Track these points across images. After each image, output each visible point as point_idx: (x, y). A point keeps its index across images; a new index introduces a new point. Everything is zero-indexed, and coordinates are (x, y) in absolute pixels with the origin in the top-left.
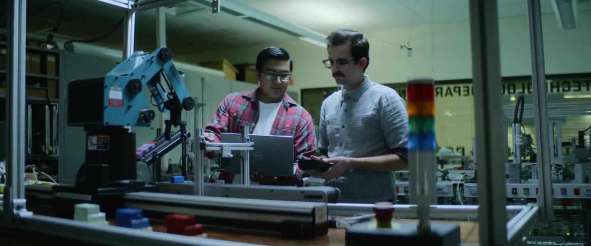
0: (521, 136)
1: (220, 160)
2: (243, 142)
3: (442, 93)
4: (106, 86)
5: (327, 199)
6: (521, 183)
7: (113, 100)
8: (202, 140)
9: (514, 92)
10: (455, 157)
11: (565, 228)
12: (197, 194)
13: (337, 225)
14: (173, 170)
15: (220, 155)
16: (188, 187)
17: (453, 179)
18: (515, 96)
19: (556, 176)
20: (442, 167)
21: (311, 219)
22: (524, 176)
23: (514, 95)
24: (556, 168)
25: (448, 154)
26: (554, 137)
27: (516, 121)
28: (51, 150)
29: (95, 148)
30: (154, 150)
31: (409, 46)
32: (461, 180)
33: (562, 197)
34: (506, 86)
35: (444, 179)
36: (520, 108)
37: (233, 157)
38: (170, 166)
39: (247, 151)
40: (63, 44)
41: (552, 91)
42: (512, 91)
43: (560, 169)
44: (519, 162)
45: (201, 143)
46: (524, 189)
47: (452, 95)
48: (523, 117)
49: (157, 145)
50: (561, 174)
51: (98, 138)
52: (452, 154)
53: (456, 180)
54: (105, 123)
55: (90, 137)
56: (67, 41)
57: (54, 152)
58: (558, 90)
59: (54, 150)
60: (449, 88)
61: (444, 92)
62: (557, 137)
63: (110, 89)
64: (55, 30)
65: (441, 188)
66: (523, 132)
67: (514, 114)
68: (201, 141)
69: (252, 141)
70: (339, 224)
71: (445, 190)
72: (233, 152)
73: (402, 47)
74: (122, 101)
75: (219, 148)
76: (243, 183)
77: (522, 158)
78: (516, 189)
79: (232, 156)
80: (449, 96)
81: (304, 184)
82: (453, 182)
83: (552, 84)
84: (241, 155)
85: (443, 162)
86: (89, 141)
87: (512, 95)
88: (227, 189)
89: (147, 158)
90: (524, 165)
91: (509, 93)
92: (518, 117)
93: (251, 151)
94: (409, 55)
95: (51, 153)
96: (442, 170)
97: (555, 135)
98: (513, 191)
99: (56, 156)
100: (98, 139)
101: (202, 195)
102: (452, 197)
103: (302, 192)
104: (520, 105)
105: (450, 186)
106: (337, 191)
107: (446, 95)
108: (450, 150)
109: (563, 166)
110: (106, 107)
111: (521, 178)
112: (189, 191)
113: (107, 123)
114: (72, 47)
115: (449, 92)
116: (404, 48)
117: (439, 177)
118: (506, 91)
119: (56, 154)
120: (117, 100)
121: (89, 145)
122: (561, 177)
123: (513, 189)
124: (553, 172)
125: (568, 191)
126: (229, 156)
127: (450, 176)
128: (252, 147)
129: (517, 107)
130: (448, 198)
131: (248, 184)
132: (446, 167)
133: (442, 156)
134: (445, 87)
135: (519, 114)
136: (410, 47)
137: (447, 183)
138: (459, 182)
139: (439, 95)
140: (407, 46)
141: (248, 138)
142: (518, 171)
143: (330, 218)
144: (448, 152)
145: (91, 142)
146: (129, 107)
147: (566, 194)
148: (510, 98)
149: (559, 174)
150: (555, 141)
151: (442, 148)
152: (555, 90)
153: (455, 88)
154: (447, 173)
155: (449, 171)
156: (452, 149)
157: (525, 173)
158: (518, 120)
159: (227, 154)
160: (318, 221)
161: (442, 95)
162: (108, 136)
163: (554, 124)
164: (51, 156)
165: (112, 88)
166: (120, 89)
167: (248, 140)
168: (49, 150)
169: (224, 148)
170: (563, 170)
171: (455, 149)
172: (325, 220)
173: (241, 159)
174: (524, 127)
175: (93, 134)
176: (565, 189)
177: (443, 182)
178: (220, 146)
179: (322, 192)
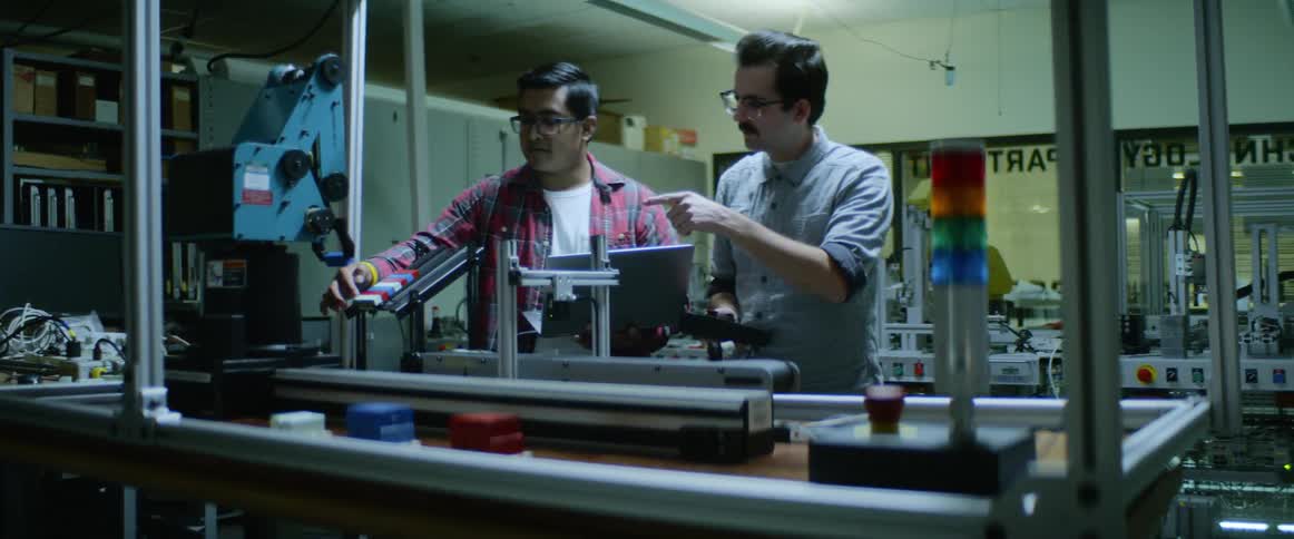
0: (1189, 257)
1: (551, 306)
2: (596, 269)
3: (1020, 162)
4: (238, 165)
5: (771, 386)
6: (1186, 357)
7: (250, 191)
8: (514, 265)
9: (1181, 163)
10: (1048, 302)
11: (1281, 453)
12: (504, 376)
13: (792, 436)
14: (442, 330)
15: (551, 296)
16: (483, 362)
17: (1039, 348)
18: (1182, 171)
19: (1263, 343)
20: (1020, 324)
21: (738, 424)
22: (1195, 343)
23: (1180, 168)
24: (1263, 326)
25: (1033, 296)
26: (1261, 259)
27: (1177, 226)
28: (184, 289)
29: (220, 284)
30: (412, 287)
31: (947, 61)
32: (1058, 351)
33: (1276, 388)
34: (1164, 148)
35: (1020, 348)
36: (1187, 196)
37: (578, 300)
38: (436, 321)
39: (605, 287)
40: (206, 62)
41: (1266, 159)
42: (1176, 158)
43: (1272, 330)
44: (1183, 313)
45: (510, 273)
46: (1194, 370)
47: (1043, 167)
48: (1195, 216)
49: (417, 276)
50: (1274, 339)
51: (225, 265)
52: (1043, 297)
53: (1046, 351)
54: (236, 236)
55: (212, 263)
56: (212, 56)
57: (191, 295)
58: (1280, 159)
59: (191, 289)
60: (1036, 153)
61: (1026, 162)
62: (1267, 260)
63: (244, 171)
64: (188, 33)
65: (1015, 366)
66: (1193, 248)
67: (1173, 210)
68: (512, 268)
69: (614, 267)
70: (797, 434)
71: (1024, 372)
72: (576, 290)
73: (932, 64)
74: (270, 194)
75: (548, 282)
76: (598, 354)
77: (1192, 306)
78: (1174, 370)
79: (574, 297)
80: (1037, 169)
81: (724, 355)
82: (1041, 355)
83: (1265, 143)
84: (593, 296)
85: (1023, 313)
86: (209, 271)
87: (1176, 168)
88: (566, 365)
89: (397, 303)
90: (1194, 320)
91: (1170, 162)
92: (1184, 216)
93: (612, 288)
94: (949, 83)
95: (184, 295)
96: (1018, 329)
97: (1264, 256)
98: (1168, 375)
99: (196, 302)
100: (226, 268)
101: (514, 377)
102: (1038, 386)
103: (722, 371)
104: (1188, 191)
105: (1035, 362)
106: (792, 369)
107: (1030, 169)
108: (1039, 288)
109: (1281, 322)
110: (238, 205)
111: (1187, 347)
112: (488, 369)
113: (240, 236)
114: (225, 69)
115: (1037, 161)
116: (937, 65)
117: (1011, 343)
118: (1164, 158)
119: (195, 298)
120: (259, 192)
121: (209, 278)
122: (1274, 346)
123: (1169, 370)
124: (1256, 335)
125: (1288, 375)
126: (568, 297)
127: (1034, 341)
128: (613, 279)
129: (1182, 194)
130: (1030, 387)
131: (605, 357)
132: (1028, 323)
133: (1023, 301)
134: (1028, 151)
135: (1185, 209)
136: (949, 65)
137: (1027, 356)
138: (1052, 356)
139: (1016, 166)
140: (943, 60)
141: (607, 260)
142: (1180, 331)
143: (777, 423)
144: (1034, 292)
145: (212, 273)
146: (284, 204)
147: (1284, 381)
148: (1171, 175)
149: (1270, 339)
150: (1263, 268)
151: (1021, 283)
152: (1273, 157)
153: (1049, 152)
154: (1028, 334)
155: (1033, 333)
156: (1043, 285)
157: (1197, 336)
158: (1184, 223)
159: (565, 293)
160: (753, 427)
161: (1021, 168)
162: (245, 261)
163: (1262, 232)
164: (185, 302)
165: (248, 168)
166: (266, 170)
167: (607, 265)
168: (181, 292)
169: (559, 282)
170: (1278, 332)
171: (1049, 286)
172: (767, 425)
173: (593, 304)
174: (1194, 239)
175: (217, 257)
176: (1283, 372)
177: (1019, 354)
178: (551, 278)
179: (761, 371)
